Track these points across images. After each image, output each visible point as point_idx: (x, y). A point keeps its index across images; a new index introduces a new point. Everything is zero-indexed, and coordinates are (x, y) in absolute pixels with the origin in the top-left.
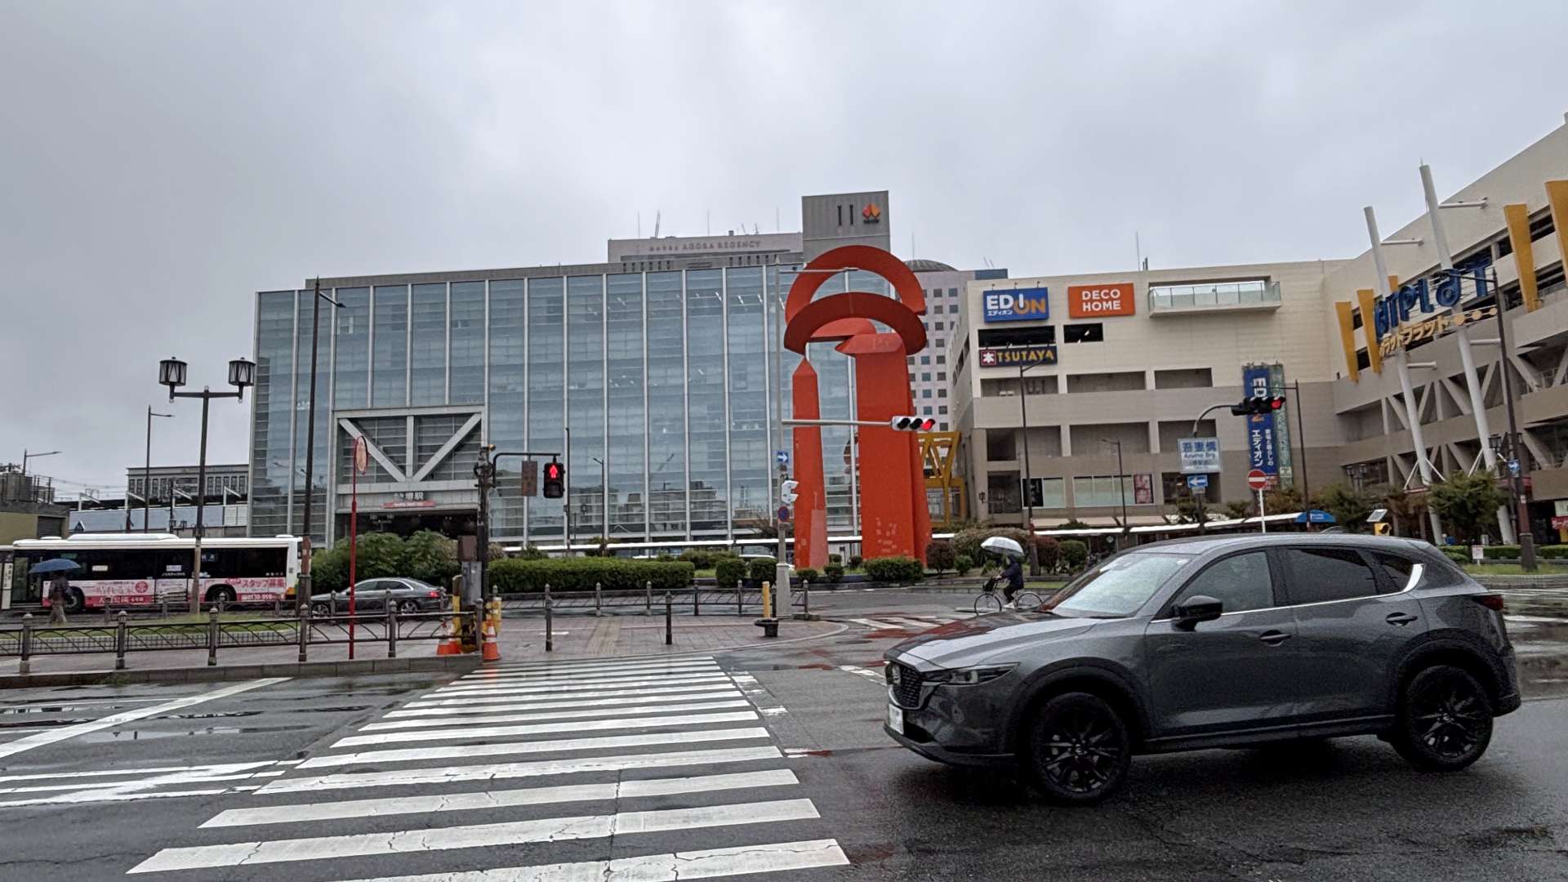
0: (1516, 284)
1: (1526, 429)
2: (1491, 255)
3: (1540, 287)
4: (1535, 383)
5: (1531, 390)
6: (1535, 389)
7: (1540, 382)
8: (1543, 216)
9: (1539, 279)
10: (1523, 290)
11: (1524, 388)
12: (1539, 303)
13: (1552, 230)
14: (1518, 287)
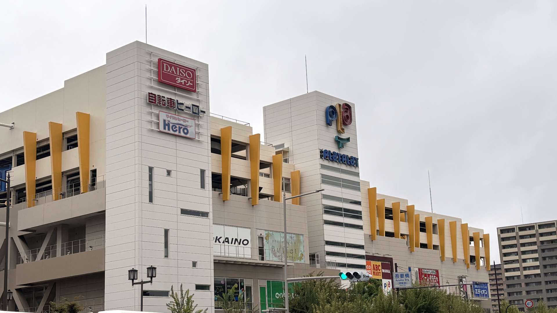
0: (23, 187)
1: (16, 289)
2: (11, 163)
3: (38, 191)
4: (26, 257)
5: (23, 262)
6: (25, 261)
7: (29, 257)
8: (45, 144)
9: (37, 185)
10: (27, 191)
11: (18, 260)
12: (35, 202)
13: (48, 154)
14: (24, 189)
